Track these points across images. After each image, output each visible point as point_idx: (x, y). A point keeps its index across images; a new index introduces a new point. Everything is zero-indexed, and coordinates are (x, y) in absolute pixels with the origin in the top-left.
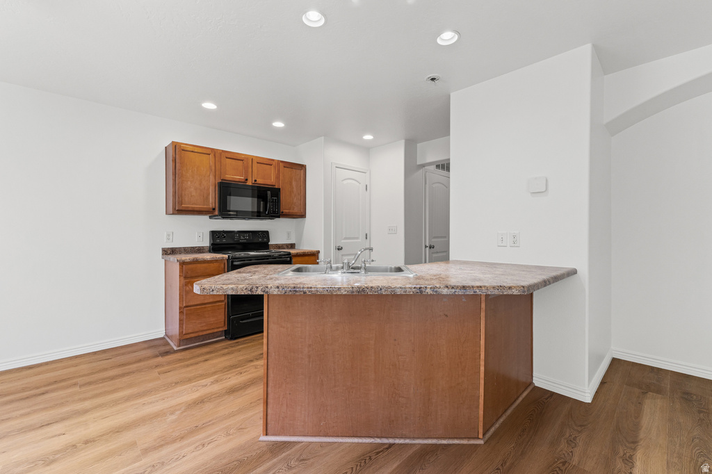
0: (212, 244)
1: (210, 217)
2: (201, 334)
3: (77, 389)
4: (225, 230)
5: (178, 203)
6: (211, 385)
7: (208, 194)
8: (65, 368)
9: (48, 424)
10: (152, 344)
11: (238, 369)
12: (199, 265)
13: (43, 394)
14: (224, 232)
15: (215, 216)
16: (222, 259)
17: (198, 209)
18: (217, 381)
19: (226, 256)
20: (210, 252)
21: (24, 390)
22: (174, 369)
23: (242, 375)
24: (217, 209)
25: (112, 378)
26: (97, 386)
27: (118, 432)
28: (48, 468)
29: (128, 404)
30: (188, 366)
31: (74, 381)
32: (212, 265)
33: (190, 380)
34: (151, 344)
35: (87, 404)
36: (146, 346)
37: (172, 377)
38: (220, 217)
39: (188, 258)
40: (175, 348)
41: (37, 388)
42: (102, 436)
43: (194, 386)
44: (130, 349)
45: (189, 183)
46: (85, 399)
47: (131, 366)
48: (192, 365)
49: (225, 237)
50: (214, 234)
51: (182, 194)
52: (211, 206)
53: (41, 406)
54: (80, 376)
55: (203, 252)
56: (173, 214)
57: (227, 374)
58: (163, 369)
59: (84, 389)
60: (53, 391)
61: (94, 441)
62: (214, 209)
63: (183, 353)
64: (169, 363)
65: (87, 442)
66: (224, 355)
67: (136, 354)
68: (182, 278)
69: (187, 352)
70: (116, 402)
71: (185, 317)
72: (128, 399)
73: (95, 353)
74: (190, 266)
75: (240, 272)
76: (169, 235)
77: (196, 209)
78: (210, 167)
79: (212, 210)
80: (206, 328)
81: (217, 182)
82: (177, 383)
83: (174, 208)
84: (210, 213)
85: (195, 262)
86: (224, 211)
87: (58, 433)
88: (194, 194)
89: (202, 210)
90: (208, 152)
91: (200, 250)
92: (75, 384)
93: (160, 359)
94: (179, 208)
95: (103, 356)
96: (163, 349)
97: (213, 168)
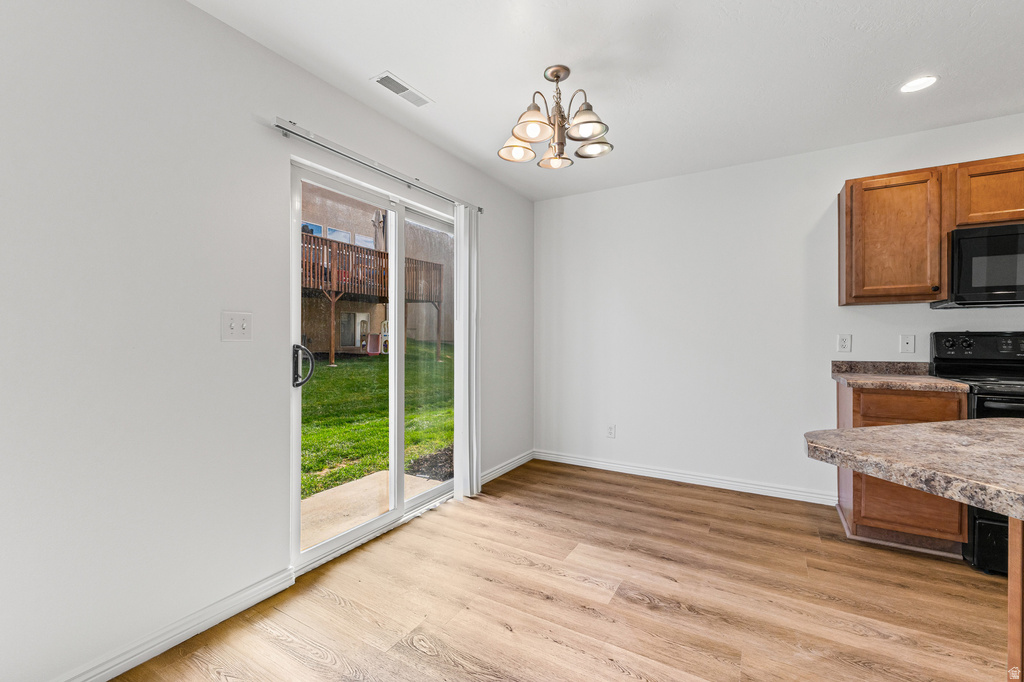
0: (936, 359)
1: (933, 306)
2: (900, 529)
3: (705, 531)
4: (971, 331)
5: (857, 284)
6: (896, 642)
7: (924, 260)
8: (705, 499)
9: (668, 559)
10: (814, 511)
11: (979, 648)
12: (895, 398)
13: (677, 520)
14: (968, 334)
15: (942, 301)
16: (954, 392)
17: (898, 292)
18: (914, 643)
19: (964, 386)
20: (931, 373)
21: (666, 507)
22: (836, 571)
23: (985, 668)
24: (945, 288)
25: (747, 538)
26: (726, 539)
27: (725, 620)
28: (649, 612)
29: (753, 588)
30: (861, 577)
31: (708, 520)
32: (925, 400)
33: (857, 607)
34: (812, 510)
35: (708, 558)
36: (804, 509)
37: (826, 582)
38: (953, 304)
39: (870, 382)
40: (848, 535)
41: (676, 511)
42: (708, 612)
43: (861, 623)
44: (780, 506)
45: (879, 246)
46: (708, 550)
47: (774, 533)
48: (870, 579)
49: (969, 345)
50: (939, 338)
51: (864, 267)
52: (929, 283)
53: (671, 534)
54: (716, 517)
55: (915, 374)
56: (847, 304)
57: (946, 643)
58: (816, 560)
59: (712, 535)
60: (686, 521)
61: (698, 613)
62: (937, 289)
63: (860, 550)
64: (830, 556)
65: (691, 608)
66: (949, 595)
67: (787, 517)
68: (859, 416)
69: (869, 551)
70: (737, 575)
71: (864, 486)
72: (754, 579)
73: (740, 494)
74: (875, 397)
75: (944, 429)
76: (844, 340)
77: (893, 293)
78: (928, 205)
79: (931, 292)
80: (910, 522)
81: (944, 234)
82: (831, 598)
83: (849, 295)
84: (930, 296)
85: (886, 390)
86: (961, 292)
87: (672, 575)
88: (889, 263)
89: (909, 292)
90: (921, 177)
91: (908, 369)
92: (706, 525)
93: (817, 542)
94: (859, 292)
95: (747, 502)
96: (828, 526)
97: (935, 206)
